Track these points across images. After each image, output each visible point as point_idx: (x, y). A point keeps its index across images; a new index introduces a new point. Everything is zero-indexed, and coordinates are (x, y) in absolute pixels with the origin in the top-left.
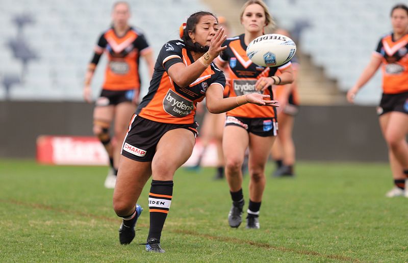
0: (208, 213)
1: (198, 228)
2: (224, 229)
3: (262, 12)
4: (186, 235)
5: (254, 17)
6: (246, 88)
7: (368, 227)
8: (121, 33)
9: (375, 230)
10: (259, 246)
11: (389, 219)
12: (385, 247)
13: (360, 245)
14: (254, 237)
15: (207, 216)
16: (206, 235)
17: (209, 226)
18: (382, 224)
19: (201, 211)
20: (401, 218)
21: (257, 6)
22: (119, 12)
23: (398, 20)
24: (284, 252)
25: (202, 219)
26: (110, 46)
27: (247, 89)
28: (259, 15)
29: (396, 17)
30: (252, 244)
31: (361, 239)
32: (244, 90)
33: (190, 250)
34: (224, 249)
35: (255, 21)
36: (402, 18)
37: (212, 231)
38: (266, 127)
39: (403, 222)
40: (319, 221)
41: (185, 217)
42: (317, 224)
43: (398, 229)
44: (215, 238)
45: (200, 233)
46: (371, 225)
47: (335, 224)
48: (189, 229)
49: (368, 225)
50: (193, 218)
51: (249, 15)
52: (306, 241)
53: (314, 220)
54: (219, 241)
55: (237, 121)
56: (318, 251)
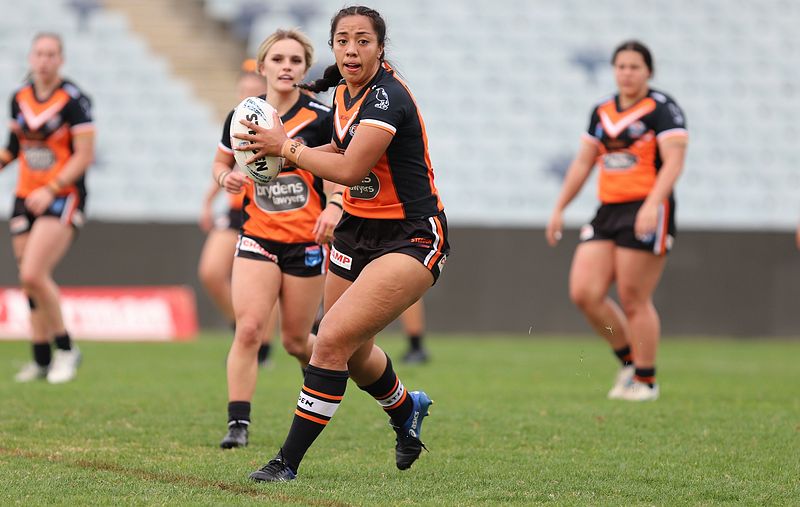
0: (141, 430)
1: (121, 457)
2: (171, 460)
3: (301, 55)
4: (99, 471)
5: (287, 64)
6: (276, 190)
7: (443, 455)
8: (43, 94)
9: (456, 460)
10: (237, 492)
11: (482, 440)
12: (475, 493)
13: (428, 490)
14: (228, 474)
15: (139, 435)
16: (137, 471)
17: (144, 454)
18: (469, 450)
19: (129, 426)
20: (505, 438)
21: (292, 43)
22: (40, 54)
23: (627, 71)
24: (284, 502)
25: (129, 442)
26: (23, 116)
27: (278, 193)
28: (295, 60)
29: (622, 67)
30: (223, 487)
31: (429, 478)
32: (273, 195)
33: (105, 500)
34: (170, 498)
35: (290, 70)
36: (634, 67)
37: (148, 462)
38: (310, 258)
39: (510, 445)
40: (351, 443)
41: (98, 438)
42: (347, 449)
43: (498, 459)
44: (154, 476)
45: (125, 467)
46: (448, 452)
47: (382, 450)
48: (104, 460)
49: (444, 451)
50: (112, 439)
51: (278, 59)
52: (325, 482)
53: (342, 444)
54: (162, 481)
55: (257, 249)
56: (348, 500)
